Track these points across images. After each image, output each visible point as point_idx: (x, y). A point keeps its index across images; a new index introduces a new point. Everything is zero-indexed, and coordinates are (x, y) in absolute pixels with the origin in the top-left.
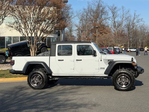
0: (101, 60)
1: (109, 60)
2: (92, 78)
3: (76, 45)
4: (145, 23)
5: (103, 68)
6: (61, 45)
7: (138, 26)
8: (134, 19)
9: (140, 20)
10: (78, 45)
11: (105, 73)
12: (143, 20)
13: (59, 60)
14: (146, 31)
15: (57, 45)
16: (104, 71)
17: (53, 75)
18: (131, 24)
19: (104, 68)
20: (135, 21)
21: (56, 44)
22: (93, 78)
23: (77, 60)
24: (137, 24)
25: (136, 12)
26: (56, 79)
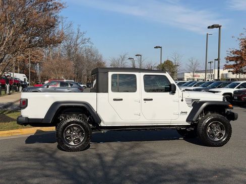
0: (182, 100)
1: (193, 100)
2: (164, 128)
3: (143, 74)
4: (93, 46)
5: (184, 113)
6: (117, 74)
7: (84, 49)
8: (78, 38)
9: (86, 41)
10: (145, 75)
11: (187, 121)
12: (90, 40)
13: (115, 100)
14: (95, 58)
15: (110, 74)
16: (186, 116)
17: (102, 124)
18: (72, 45)
19: (186, 113)
20: (79, 41)
21: (107, 73)
22: (166, 128)
23: (145, 100)
24: (81, 46)
25: (80, 28)
26: (102, 132)
